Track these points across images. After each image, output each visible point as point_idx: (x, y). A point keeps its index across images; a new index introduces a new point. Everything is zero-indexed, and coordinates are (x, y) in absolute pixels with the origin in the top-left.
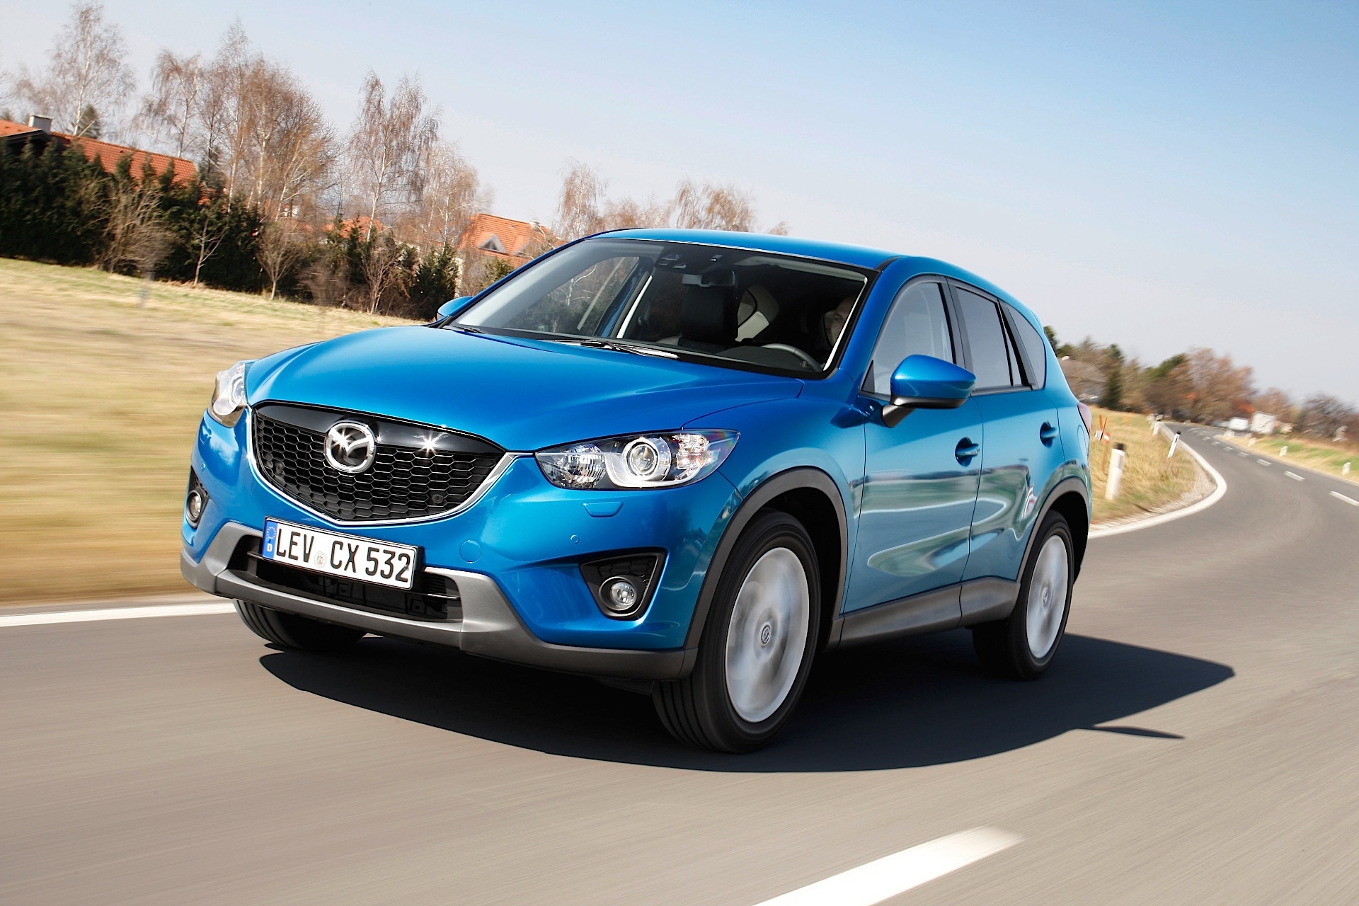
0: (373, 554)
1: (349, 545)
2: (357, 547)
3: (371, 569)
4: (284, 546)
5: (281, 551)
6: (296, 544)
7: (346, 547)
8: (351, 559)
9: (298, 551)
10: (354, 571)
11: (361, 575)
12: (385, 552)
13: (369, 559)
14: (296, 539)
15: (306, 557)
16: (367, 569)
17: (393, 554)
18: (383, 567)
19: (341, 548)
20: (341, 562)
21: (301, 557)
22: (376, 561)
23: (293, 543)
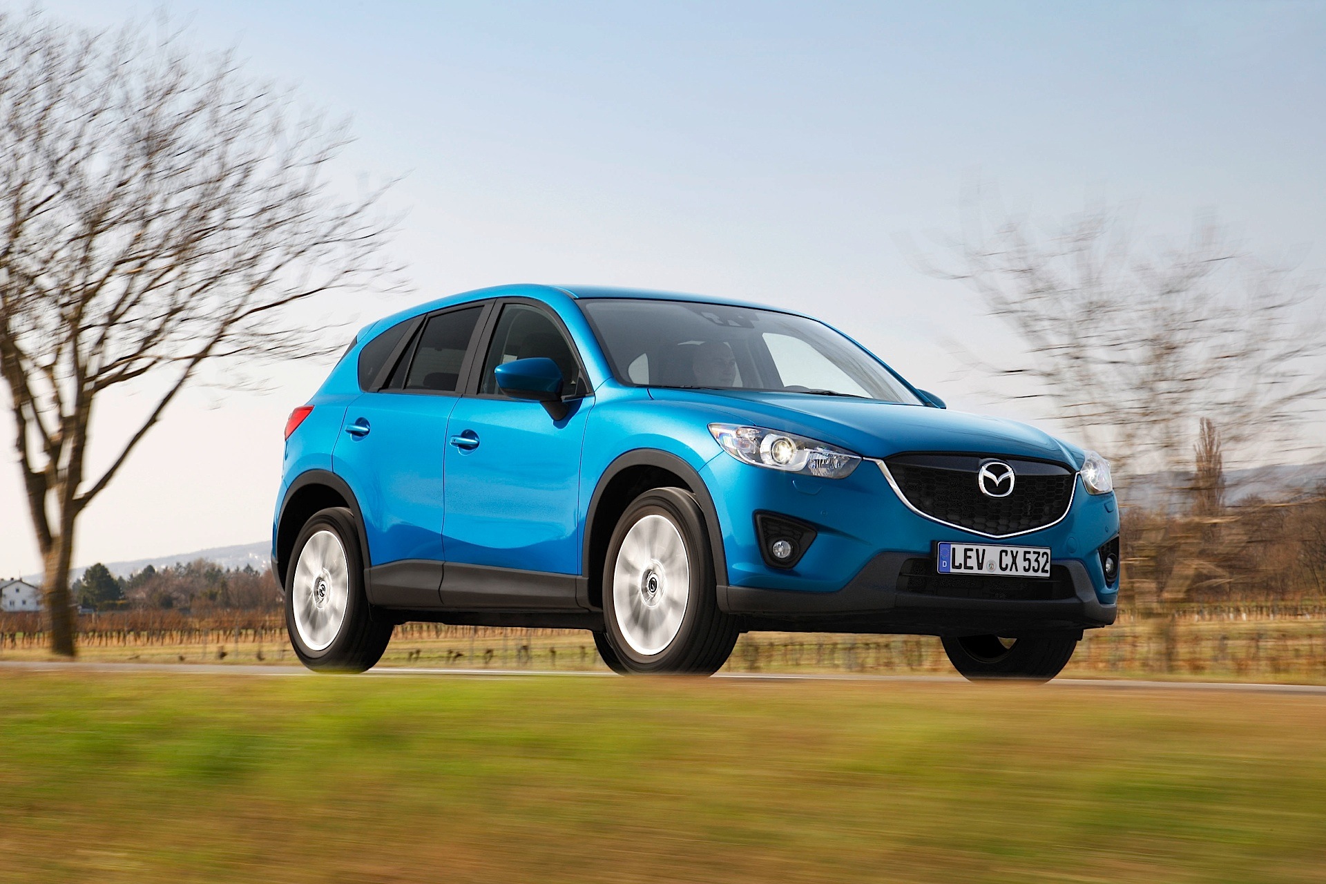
0: (1027, 556)
1: (1012, 552)
2: (1017, 552)
3: (1027, 568)
4: (959, 559)
5: (957, 564)
6: (970, 557)
7: (1009, 553)
8: (1014, 562)
9: (972, 562)
10: (1017, 570)
11: (1021, 573)
12: (1034, 553)
13: (1025, 559)
14: (969, 553)
15: (980, 566)
16: (1025, 567)
17: (1039, 553)
18: (1034, 564)
19: (1006, 555)
20: (1007, 565)
21: (975, 567)
22: (1029, 560)
23: (966, 557)
